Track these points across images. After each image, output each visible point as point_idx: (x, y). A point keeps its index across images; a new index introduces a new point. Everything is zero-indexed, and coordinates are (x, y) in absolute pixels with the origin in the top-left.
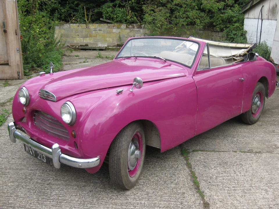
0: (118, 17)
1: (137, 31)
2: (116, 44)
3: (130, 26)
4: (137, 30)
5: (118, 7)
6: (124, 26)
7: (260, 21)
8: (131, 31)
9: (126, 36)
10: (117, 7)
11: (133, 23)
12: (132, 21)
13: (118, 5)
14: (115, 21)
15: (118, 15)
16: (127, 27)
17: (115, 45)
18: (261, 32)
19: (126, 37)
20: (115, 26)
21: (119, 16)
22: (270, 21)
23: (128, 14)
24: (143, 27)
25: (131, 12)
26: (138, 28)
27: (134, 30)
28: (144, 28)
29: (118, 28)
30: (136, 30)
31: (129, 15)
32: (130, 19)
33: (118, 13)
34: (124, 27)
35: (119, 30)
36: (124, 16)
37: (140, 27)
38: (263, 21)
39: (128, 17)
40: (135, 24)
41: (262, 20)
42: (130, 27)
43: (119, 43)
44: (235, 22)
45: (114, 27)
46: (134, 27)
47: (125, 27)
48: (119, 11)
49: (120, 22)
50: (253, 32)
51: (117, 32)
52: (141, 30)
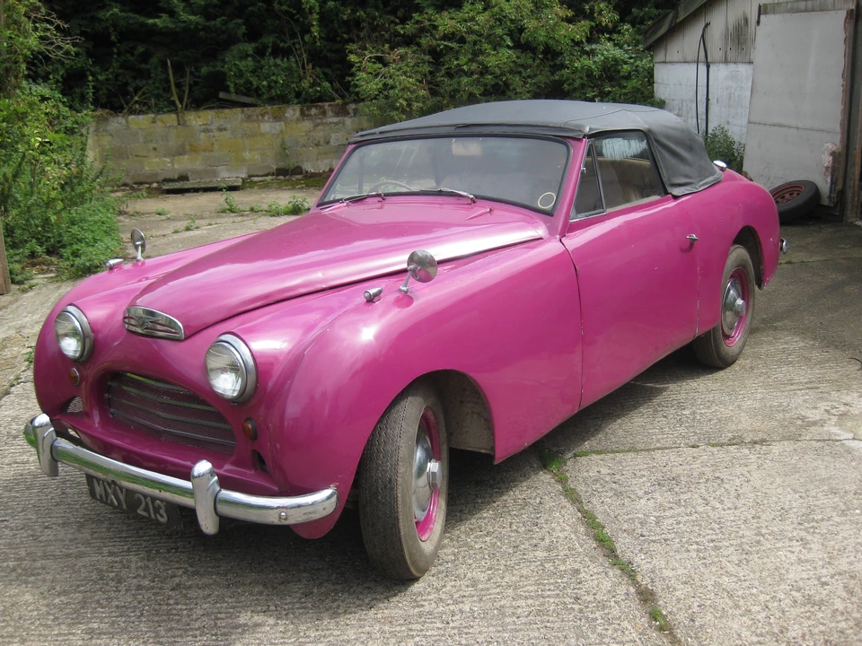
0: (272, 84)
1: (336, 124)
2: (275, 167)
3: (314, 111)
4: (336, 120)
5: (270, 54)
6: (294, 110)
7: (702, 68)
8: (318, 125)
9: (302, 141)
10: (268, 54)
11: (320, 99)
12: (318, 94)
13: (270, 50)
14: (266, 97)
15: (273, 78)
16: (302, 113)
17: (271, 171)
18: (708, 99)
19: (304, 146)
20: (267, 113)
21: (276, 82)
22: (732, 67)
23: (304, 73)
24: (351, 111)
25: (313, 68)
26: (337, 114)
27: (324, 121)
28: (356, 111)
29: (277, 118)
30: (330, 120)
31: (308, 78)
32: (311, 90)
33: (274, 74)
34: (294, 114)
35: (279, 126)
36: (293, 82)
37: (343, 111)
38: (712, 68)
39: (305, 84)
40: (327, 104)
41: (708, 67)
42: (313, 113)
43: (282, 165)
44: (628, 77)
45: (263, 115)
46: (324, 113)
47: (298, 113)
48: (276, 65)
49: (282, 100)
50: (684, 104)
51: (274, 131)
52: (348, 121)
